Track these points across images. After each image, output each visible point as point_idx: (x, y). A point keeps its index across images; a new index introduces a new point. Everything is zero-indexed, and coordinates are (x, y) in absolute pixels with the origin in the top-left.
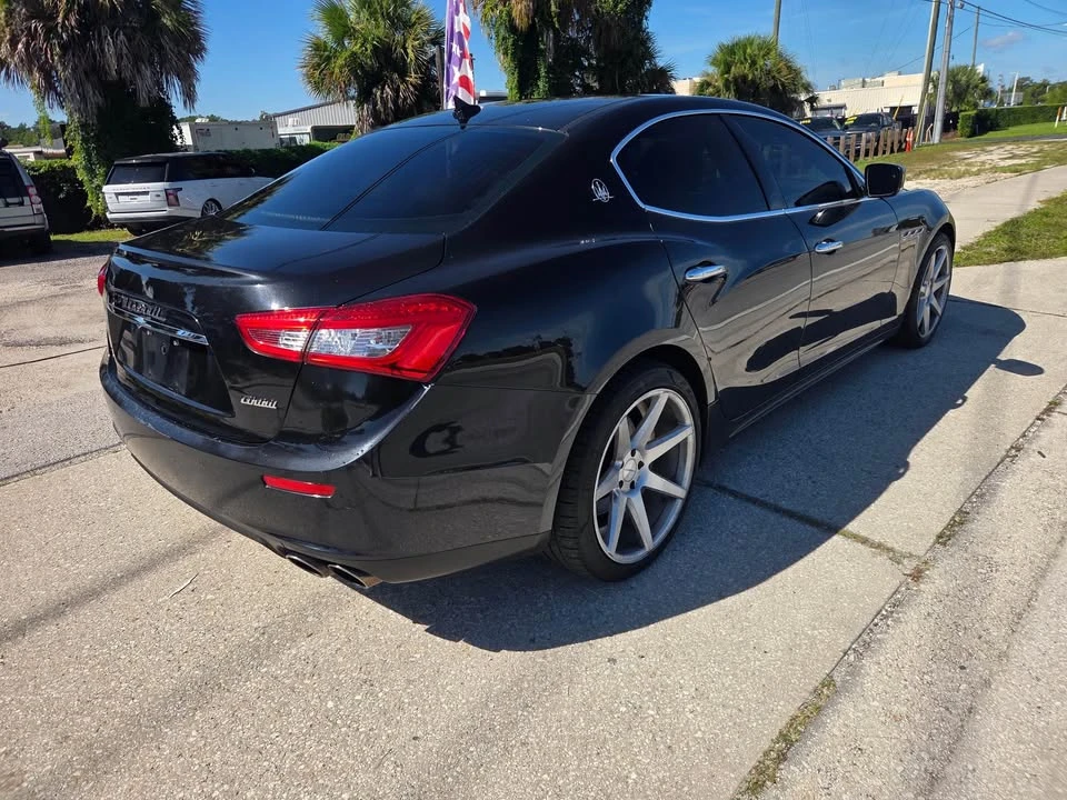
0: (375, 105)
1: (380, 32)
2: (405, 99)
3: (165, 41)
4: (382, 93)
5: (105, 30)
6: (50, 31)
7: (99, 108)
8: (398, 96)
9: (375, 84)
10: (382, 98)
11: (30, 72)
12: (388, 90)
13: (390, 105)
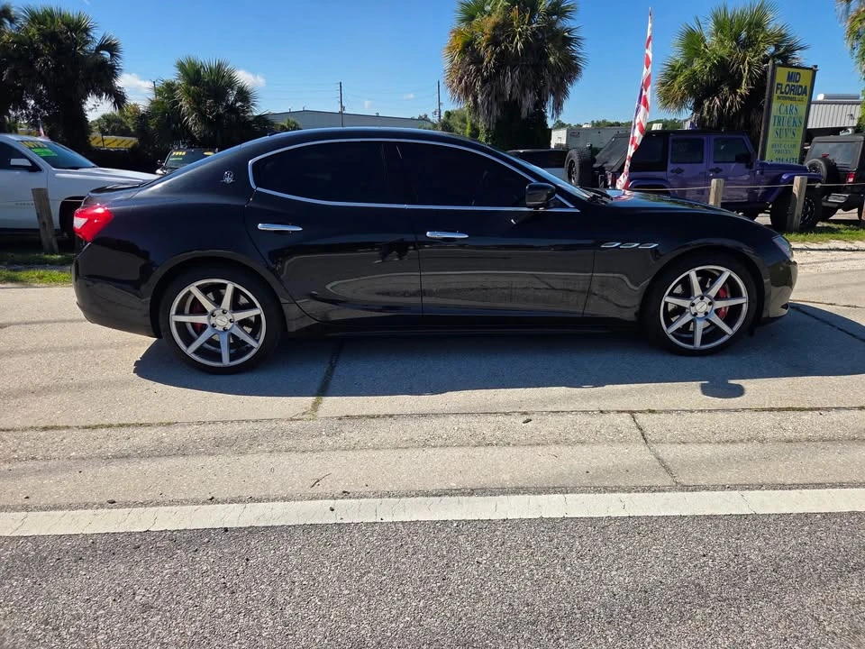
0: (702, 113)
1: (724, 52)
2: (731, 107)
3: (546, 73)
4: (710, 104)
5: (508, 68)
6: (478, 70)
7: (498, 120)
8: (724, 106)
9: (706, 96)
10: (709, 107)
11: (467, 96)
12: (717, 101)
13: (715, 113)
